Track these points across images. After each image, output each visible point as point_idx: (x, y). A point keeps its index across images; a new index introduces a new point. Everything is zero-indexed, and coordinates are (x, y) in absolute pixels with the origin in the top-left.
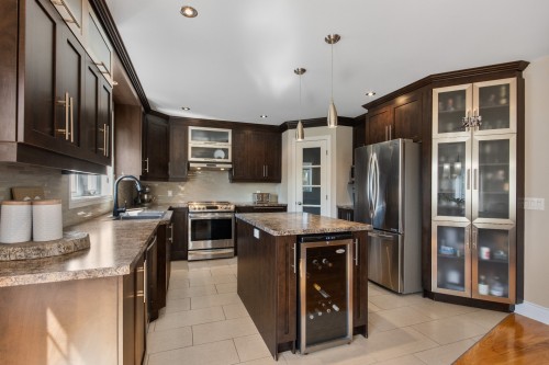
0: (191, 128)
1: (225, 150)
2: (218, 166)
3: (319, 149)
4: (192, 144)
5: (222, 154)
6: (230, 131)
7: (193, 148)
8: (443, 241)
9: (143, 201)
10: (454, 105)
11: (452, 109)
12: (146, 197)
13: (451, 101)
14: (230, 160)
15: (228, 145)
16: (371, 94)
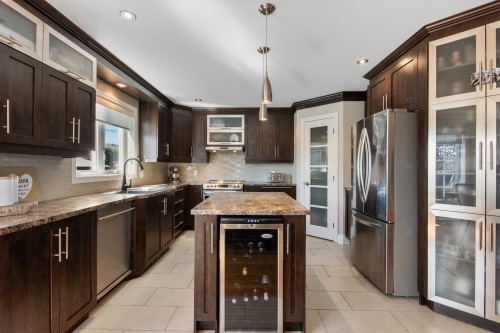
0: (209, 117)
1: (239, 134)
2: (230, 148)
3: (325, 128)
4: (210, 130)
5: (236, 138)
6: (242, 116)
7: (211, 134)
8: (447, 237)
9: (173, 179)
10: (462, 58)
11: (458, 64)
12: (174, 175)
13: (456, 54)
14: (243, 143)
15: (241, 130)
16: (362, 62)
